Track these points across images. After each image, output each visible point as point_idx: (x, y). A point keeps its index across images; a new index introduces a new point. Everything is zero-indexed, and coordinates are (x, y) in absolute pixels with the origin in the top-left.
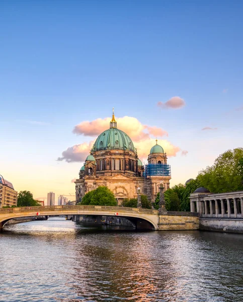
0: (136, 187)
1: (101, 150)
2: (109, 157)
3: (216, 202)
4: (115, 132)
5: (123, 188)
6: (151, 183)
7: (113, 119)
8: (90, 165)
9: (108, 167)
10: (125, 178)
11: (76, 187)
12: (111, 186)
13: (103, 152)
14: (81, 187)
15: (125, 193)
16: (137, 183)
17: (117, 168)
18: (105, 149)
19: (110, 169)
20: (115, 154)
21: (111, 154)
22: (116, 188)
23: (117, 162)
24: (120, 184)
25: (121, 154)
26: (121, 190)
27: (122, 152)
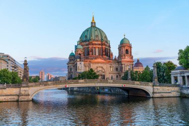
0: (110, 67)
1: (85, 41)
2: (92, 46)
4: (95, 29)
5: (102, 67)
6: (122, 64)
7: (93, 20)
8: (79, 52)
10: (103, 61)
11: (68, 67)
12: (93, 66)
13: (87, 43)
14: (72, 67)
15: (103, 71)
16: (111, 64)
17: (97, 54)
18: (88, 41)
19: (92, 54)
20: (96, 44)
21: (93, 44)
22: (97, 67)
23: (97, 50)
24: (99, 65)
25: (99, 44)
26: (100, 69)
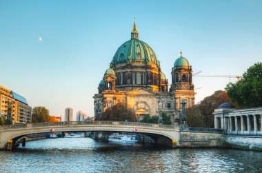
0: (159, 102)
1: (121, 62)
2: (130, 70)
3: (242, 118)
4: (137, 44)
5: (145, 103)
6: (175, 98)
7: (134, 29)
8: (109, 79)
9: (129, 81)
10: (147, 93)
11: (95, 102)
12: (131, 103)
13: (124, 65)
14: (100, 102)
15: (147, 108)
16: (160, 98)
17: (139, 82)
18: (125, 62)
19: (131, 83)
20: (136, 67)
21: (132, 67)
22: (137, 103)
23: (139, 75)
24: (141, 99)
25: (142, 67)
26: (142, 105)
27: (143, 65)
